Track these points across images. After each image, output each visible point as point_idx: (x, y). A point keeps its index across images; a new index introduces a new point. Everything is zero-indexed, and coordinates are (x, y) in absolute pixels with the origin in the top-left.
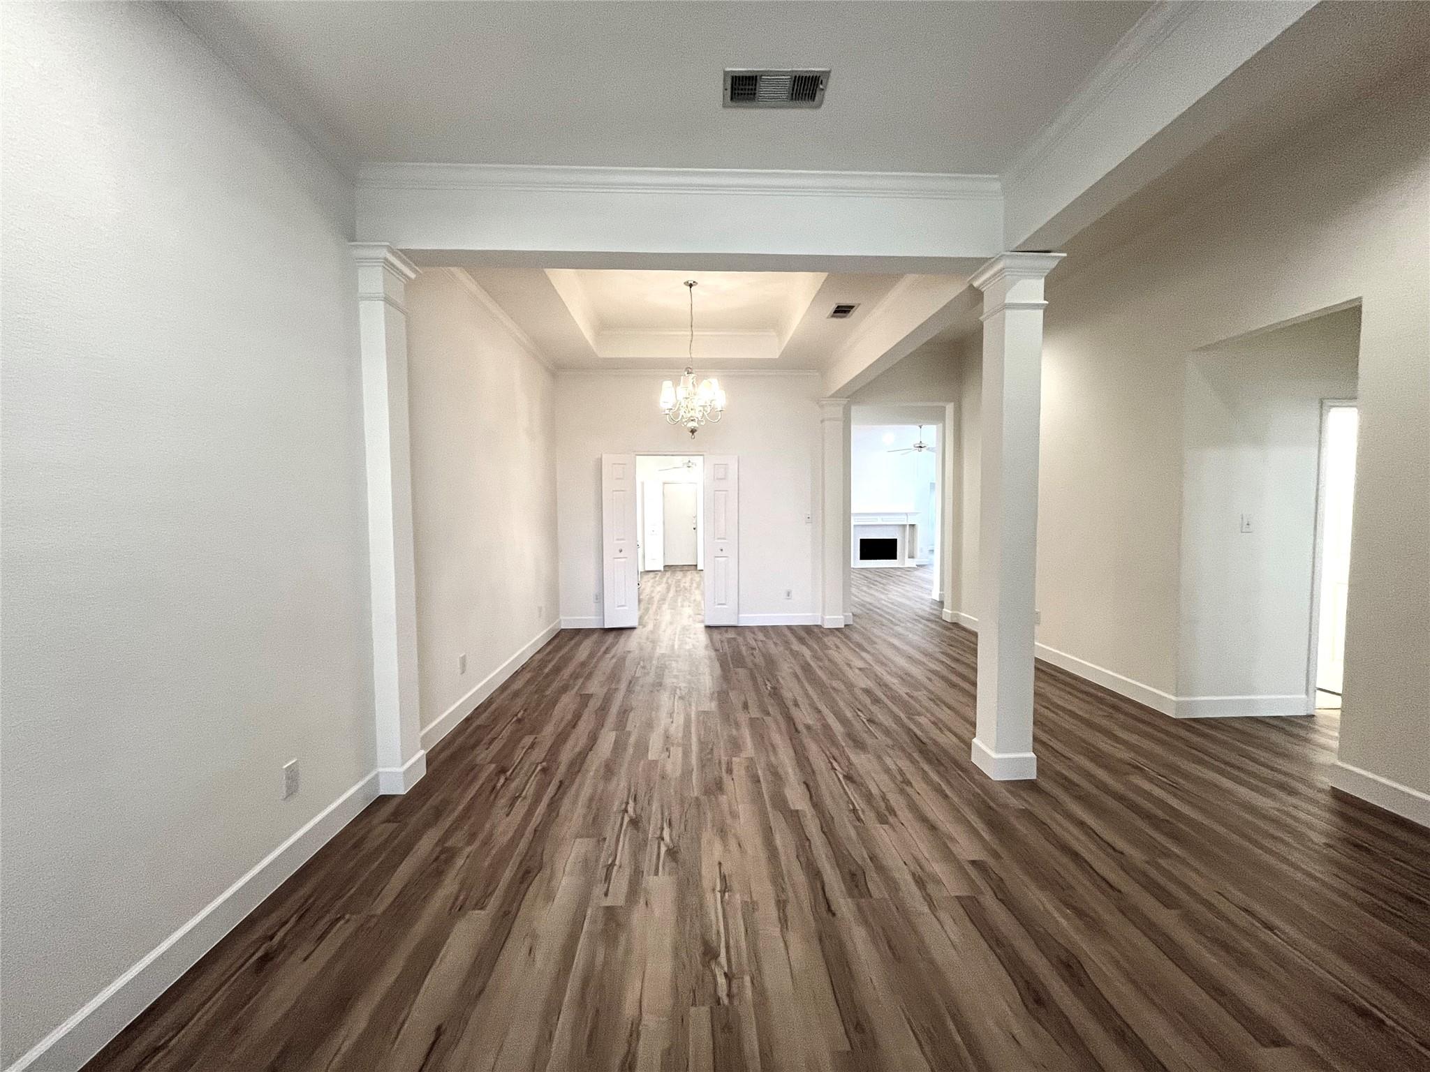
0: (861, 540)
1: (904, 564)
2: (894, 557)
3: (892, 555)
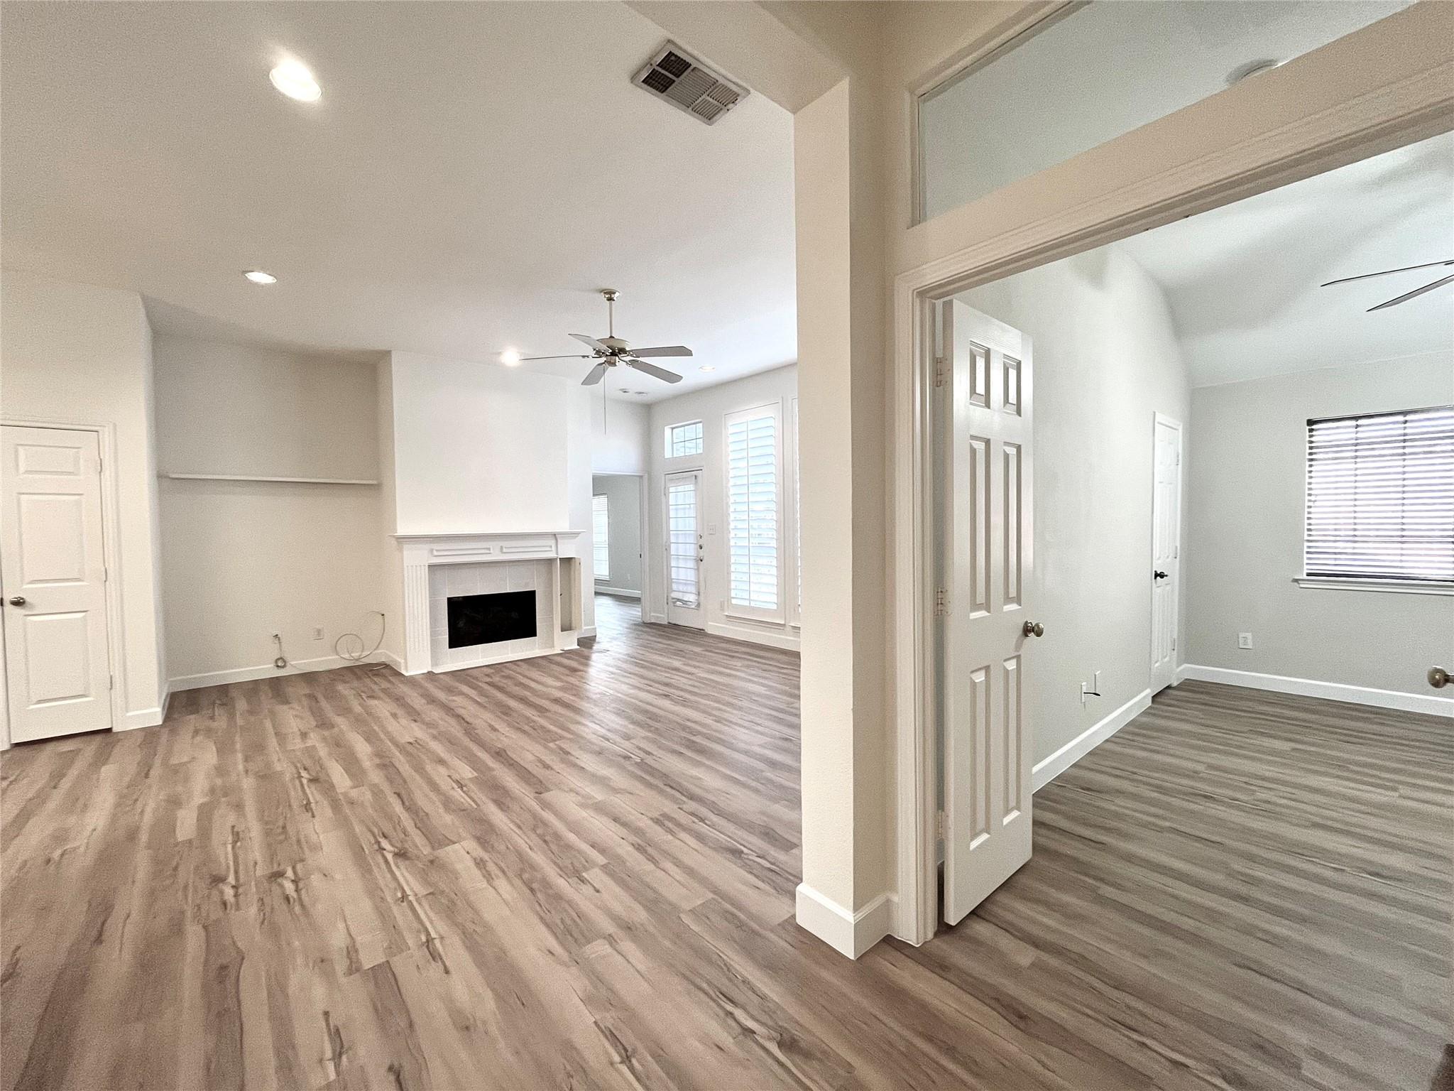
0: (449, 599)
1: (553, 646)
2: (531, 632)
3: (528, 630)
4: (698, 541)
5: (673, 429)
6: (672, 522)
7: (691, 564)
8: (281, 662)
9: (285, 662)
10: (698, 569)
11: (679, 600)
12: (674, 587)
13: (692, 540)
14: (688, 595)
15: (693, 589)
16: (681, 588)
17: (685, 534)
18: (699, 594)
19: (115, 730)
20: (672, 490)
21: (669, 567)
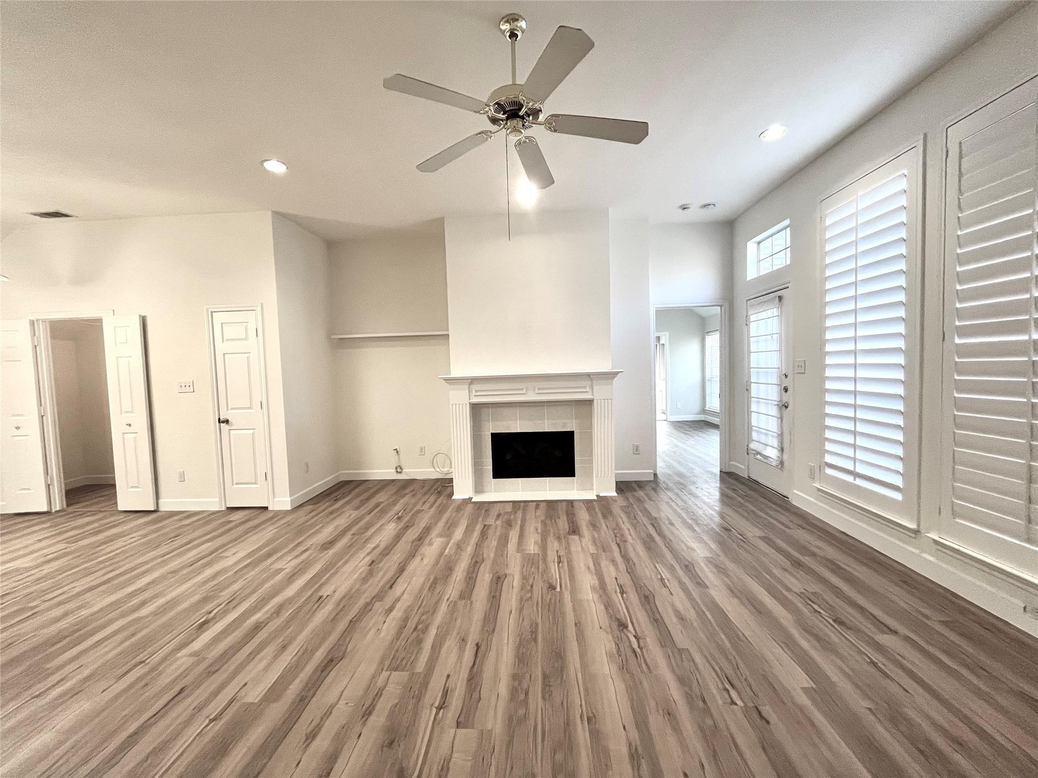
0: (493, 434)
1: (591, 490)
2: (569, 471)
3: (567, 469)
4: (781, 381)
5: (759, 243)
6: (753, 356)
7: (774, 411)
8: (399, 469)
9: (401, 468)
10: (781, 418)
11: (759, 453)
12: (755, 436)
13: (774, 380)
14: (769, 449)
15: (775, 442)
16: (763, 439)
17: (766, 373)
18: (782, 450)
19: (270, 508)
20: (753, 318)
21: (749, 413)
